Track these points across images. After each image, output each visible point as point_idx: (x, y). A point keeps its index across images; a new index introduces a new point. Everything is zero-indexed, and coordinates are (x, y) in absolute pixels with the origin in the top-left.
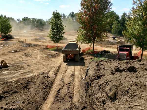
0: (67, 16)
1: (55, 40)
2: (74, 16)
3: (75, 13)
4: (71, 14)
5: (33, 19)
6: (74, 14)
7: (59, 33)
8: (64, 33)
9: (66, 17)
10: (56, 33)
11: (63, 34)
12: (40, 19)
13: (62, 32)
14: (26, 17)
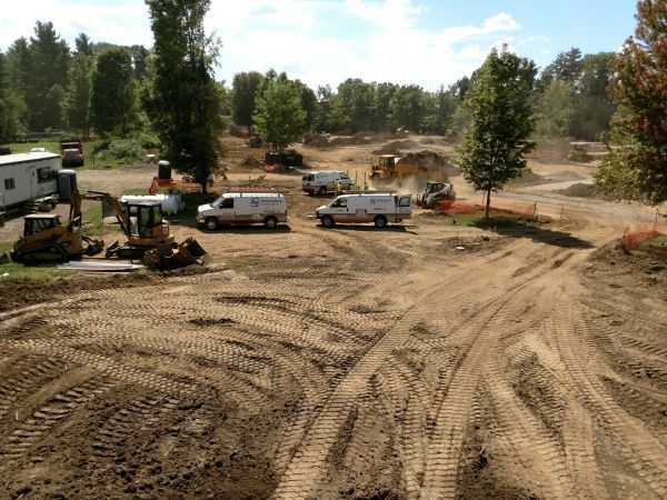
0: (541, 70)
1: (483, 180)
2: (580, 70)
3: (587, 56)
4: (566, 60)
5: (383, 87)
6: (583, 57)
7: (505, 147)
8: (532, 146)
9: (538, 77)
10: (493, 147)
11: (525, 151)
12: (411, 87)
13: (521, 143)
14: (354, 78)
